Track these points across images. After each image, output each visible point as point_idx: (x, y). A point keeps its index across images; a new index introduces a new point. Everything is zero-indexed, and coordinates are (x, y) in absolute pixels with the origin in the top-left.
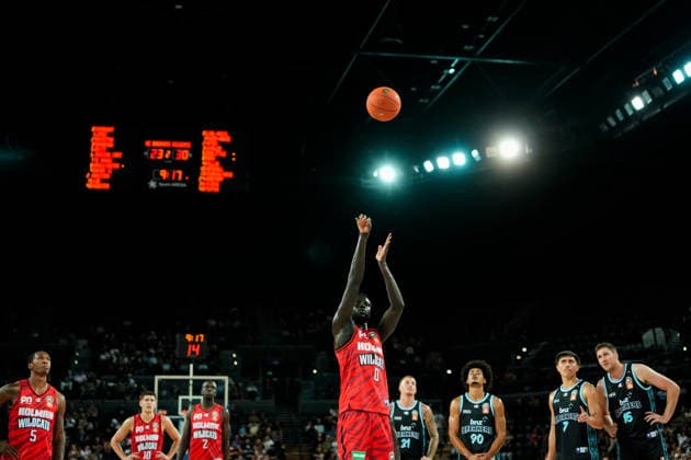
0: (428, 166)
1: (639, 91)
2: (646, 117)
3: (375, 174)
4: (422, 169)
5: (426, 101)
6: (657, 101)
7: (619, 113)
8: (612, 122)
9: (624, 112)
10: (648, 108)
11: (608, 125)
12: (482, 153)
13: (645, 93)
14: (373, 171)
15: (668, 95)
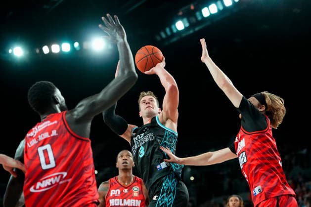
0: (46, 50)
1: (181, 18)
2: (184, 35)
3: (10, 51)
4: (41, 51)
5: (48, 7)
6: (192, 25)
7: (168, 30)
8: (163, 35)
9: (171, 30)
10: (186, 29)
11: (161, 36)
12: (81, 45)
13: (185, 20)
14: (9, 49)
15: (198, 23)
